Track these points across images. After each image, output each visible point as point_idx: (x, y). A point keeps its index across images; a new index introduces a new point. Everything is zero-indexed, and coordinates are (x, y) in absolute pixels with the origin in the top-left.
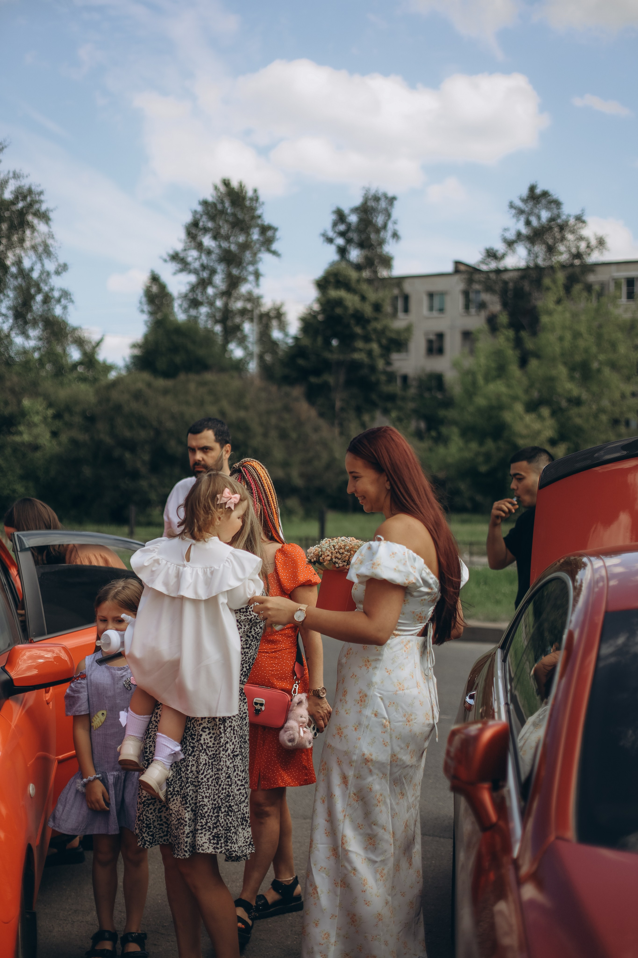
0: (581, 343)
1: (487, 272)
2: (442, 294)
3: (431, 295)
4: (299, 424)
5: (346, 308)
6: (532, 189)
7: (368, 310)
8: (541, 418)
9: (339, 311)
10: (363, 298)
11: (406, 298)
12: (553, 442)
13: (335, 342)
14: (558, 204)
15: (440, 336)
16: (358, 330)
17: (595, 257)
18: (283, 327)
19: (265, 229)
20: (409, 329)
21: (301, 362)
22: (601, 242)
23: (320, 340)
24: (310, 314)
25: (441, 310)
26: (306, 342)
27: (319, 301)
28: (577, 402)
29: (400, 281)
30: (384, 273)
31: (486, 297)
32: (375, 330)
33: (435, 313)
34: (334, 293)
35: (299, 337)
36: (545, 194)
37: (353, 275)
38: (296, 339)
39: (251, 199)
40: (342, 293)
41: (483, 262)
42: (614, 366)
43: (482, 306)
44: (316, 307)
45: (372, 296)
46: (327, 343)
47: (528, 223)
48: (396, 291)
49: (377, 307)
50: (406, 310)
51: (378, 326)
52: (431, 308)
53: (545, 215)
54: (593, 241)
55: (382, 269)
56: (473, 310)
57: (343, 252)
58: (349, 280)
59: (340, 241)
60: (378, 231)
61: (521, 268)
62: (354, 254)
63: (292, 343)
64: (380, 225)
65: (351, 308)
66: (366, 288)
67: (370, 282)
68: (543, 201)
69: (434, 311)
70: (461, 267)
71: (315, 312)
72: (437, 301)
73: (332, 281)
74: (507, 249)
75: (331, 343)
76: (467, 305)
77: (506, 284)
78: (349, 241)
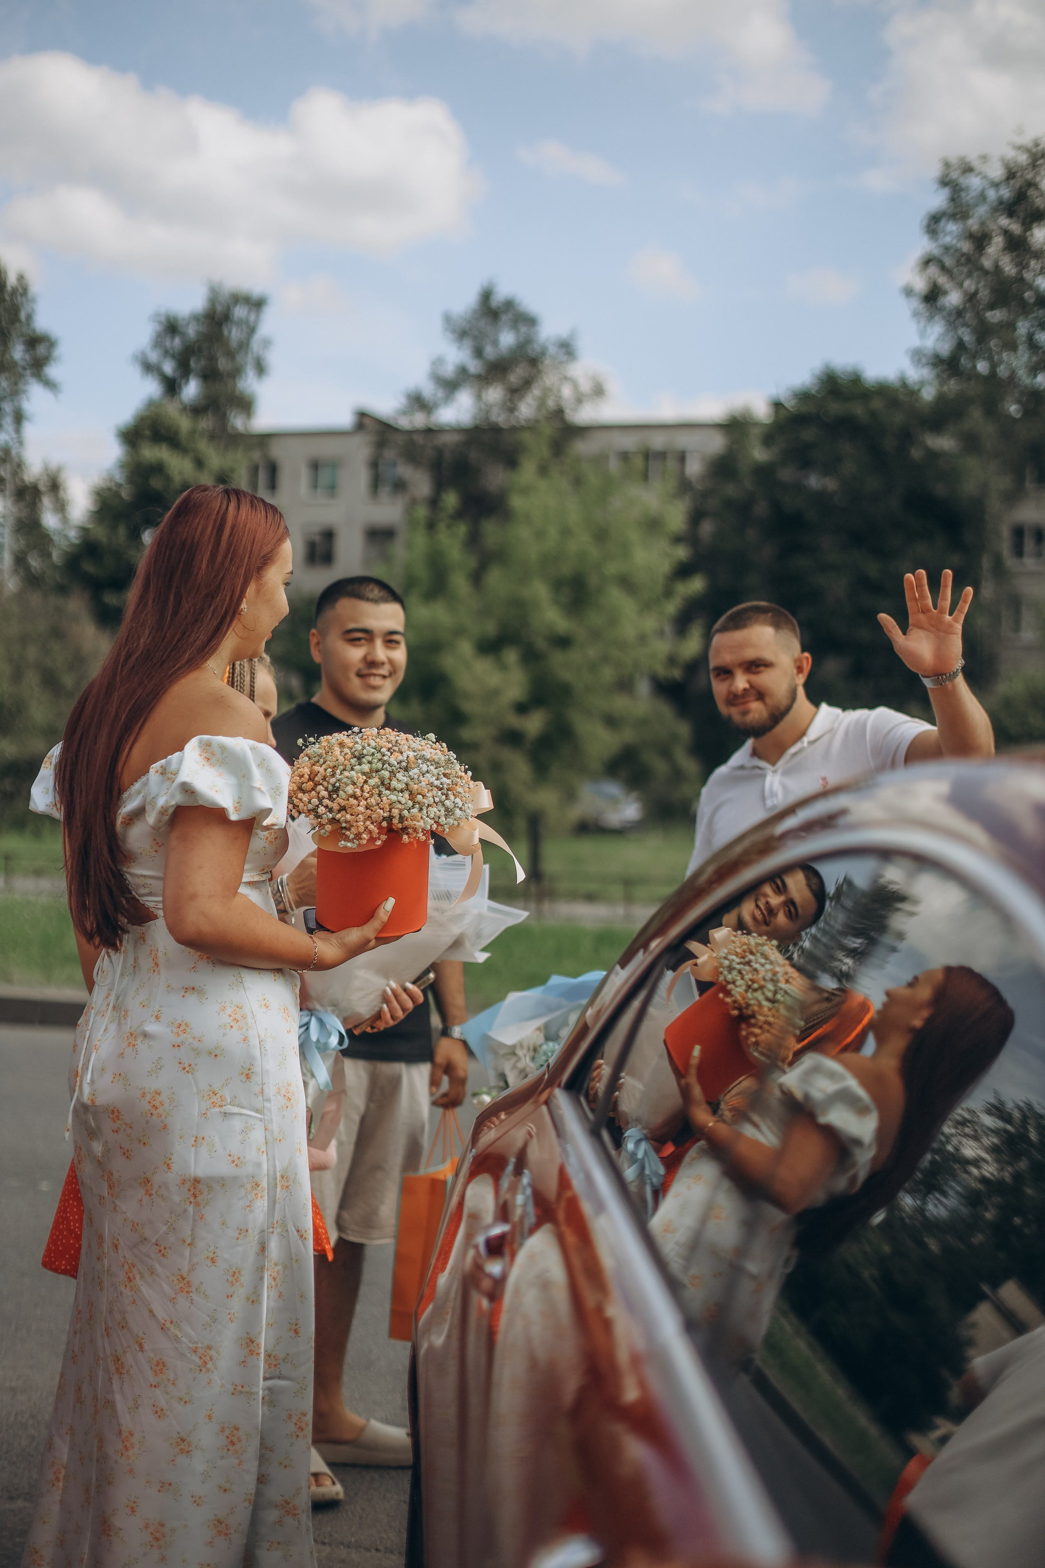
0: (572, 547)
1: (410, 432)
2: (334, 464)
3: (315, 466)
5: (168, 479)
6: (486, 296)
8: (503, 667)
9: (156, 483)
10: (199, 463)
11: (273, 470)
12: (522, 708)
14: (531, 321)
15: (329, 535)
17: (585, 415)
18: (61, 507)
19: (34, 341)
21: (89, 567)
22: (598, 388)
23: (122, 531)
24: (109, 489)
25: (332, 489)
26: (101, 534)
27: (123, 466)
28: (563, 642)
29: (264, 439)
30: (238, 422)
31: (405, 471)
33: (320, 494)
34: (151, 453)
35: (90, 526)
36: (509, 305)
37: (184, 424)
38: (84, 530)
39: (14, 291)
40: (163, 454)
41: (404, 413)
42: (627, 583)
43: (400, 486)
44: (119, 477)
45: (215, 460)
46: (135, 535)
47: (478, 352)
48: (256, 456)
50: (273, 487)
52: (315, 485)
53: (507, 338)
54: (585, 386)
55: (235, 417)
56: (385, 491)
57: (171, 387)
58: (177, 433)
59: (168, 368)
60: (231, 355)
61: (465, 428)
62: (192, 389)
63: (76, 538)
64: (234, 344)
65: (177, 479)
66: (204, 447)
67: (212, 437)
68: (504, 318)
69: (319, 491)
70: (367, 421)
71: (119, 486)
72: (324, 475)
73: (148, 433)
74: (440, 394)
75: (141, 538)
76: (376, 483)
77: (439, 452)
78: (184, 369)
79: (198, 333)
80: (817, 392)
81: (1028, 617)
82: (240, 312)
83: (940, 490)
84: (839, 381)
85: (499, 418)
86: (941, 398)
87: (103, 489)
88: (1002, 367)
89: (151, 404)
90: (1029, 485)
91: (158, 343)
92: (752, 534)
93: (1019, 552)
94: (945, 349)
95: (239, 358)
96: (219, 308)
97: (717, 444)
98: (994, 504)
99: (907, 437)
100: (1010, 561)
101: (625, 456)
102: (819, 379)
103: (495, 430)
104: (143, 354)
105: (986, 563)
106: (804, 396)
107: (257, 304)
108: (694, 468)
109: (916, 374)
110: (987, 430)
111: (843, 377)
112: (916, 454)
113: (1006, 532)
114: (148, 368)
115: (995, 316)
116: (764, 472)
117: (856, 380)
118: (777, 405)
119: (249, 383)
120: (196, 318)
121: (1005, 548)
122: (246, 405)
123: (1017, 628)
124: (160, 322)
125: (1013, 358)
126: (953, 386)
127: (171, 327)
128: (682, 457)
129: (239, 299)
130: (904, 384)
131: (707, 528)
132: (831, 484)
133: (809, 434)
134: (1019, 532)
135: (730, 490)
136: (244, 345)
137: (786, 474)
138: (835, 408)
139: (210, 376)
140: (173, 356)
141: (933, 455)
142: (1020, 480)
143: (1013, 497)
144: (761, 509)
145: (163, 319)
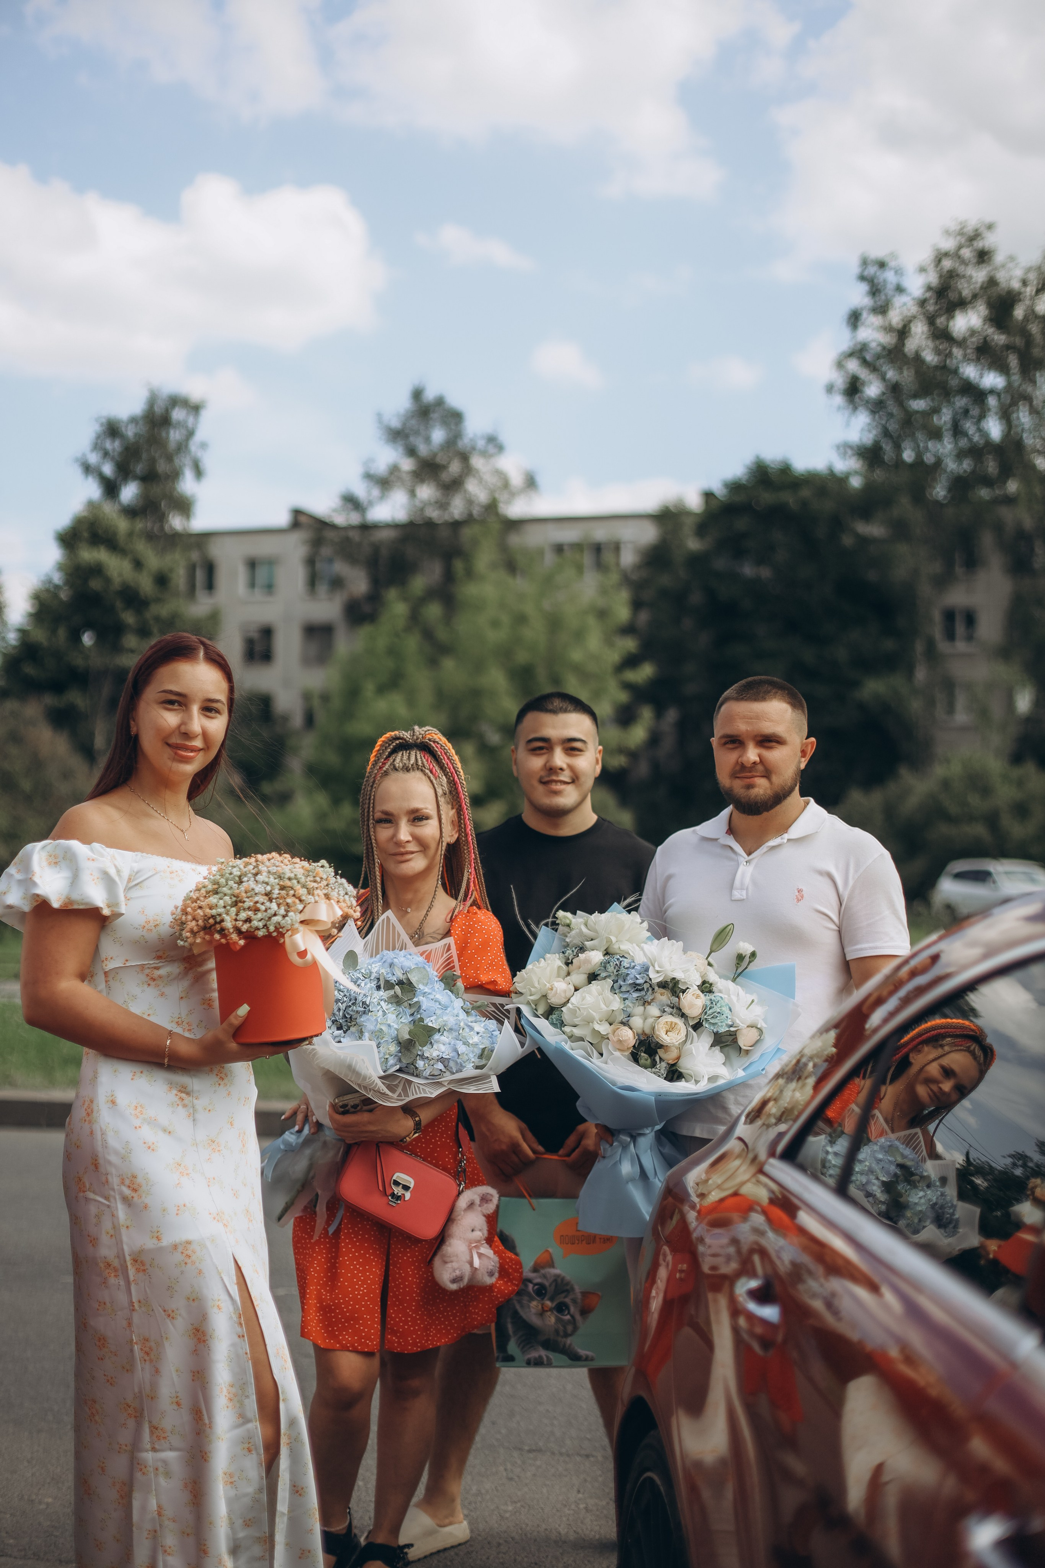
1: (346, 530)
2: (271, 562)
3: (252, 564)
4: (37, 764)
5: (108, 580)
6: (417, 394)
7: (146, 584)
9: (95, 584)
10: (138, 564)
11: (210, 569)
13: (87, 639)
14: (458, 417)
15: (267, 632)
16: (129, 618)
17: (516, 509)
20: (214, 617)
21: (29, 669)
22: (531, 483)
23: (62, 633)
24: (48, 590)
25: (270, 588)
26: (40, 636)
27: (61, 567)
29: (204, 538)
30: (176, 522)
31: (340, 567)
32: (157, 619)
33: (258, 592)
34: (88, 555)
35: (29, 628)
36: (440, 402)
37: (122, 525)
38: (22, 632)
40: (101, 555)
41: (338, 512)
43: (337, 583)
44: (57, 578)
45: (153, 560)
46: (75, 637)
47: (411, 452)
48: (194, 555)
49: (162, 580)
50: (210, 586)
51: (164, 610)
52: (252, 584)
53: (438, 435)
54: (516, 479)
55: (173, 517)
56: (322, 589)
57: (111, 489)
58: (115, 534)
59: (108, 469)
60: (170, 458)
61: (400, 523)
62: (129, 492)
63: (15, 640)
64: (172, 446)
65: (117, 581)
66: (142, 547)
67: (150, 537)
68: (435, 416)
69: (256, 590)
70: (303, 519)
71: (57, 587)
72: (261, 574)
73: (86, 535)
74: (376, 492)
75: (81, 640)
76: (312, 581)
77: (376, 548)
78: (124, 470)
79: (136, 435)
80: (747, 481)
81: (961, 701)
82: (178, 414)
83: (872, 576)
84: (770, 470)
85: (434, 514)
86: (869, 487)
87: (41, 591)
88: (928, 455)
89: (91, 504)
90: (959, 570)
91: (97, 446)
92: (688, 623)
93: (950, 635)
94: (868, 439)
95: (177, 461)
96: (158, 410)
97: (649, 534)
98: (925, 589)
99: (837, 524)
100: (943, 646)
101: (559, 549)
102: (750, 469)
103: (430, 524)
104: (84, 455)
105: (919, 647)
106: (735, 487)
107: (196, 409)
108: (628, 558)
109: (844, 465)
110: (915, 516)
111: (773, 466)
112: (847, 541)
113: (937, 616)
114: (87, 469)
115: (919, 405)
116: (696, 561)
117: (786, 470)
118: (708, 496)
119: (188, 485)
120: (133, 420)
121: (937, 632)
122: (184, 506)
123: (951, 709)
124: (102, 425)
125: (939, 446)
126: (879, 475)
127: (112, 429)
128: (617, 547)
129: (176, 401)
130: (831, 473)
131: (644, 617)
132: (766, 573)
133: (742, 524)
134: (950, 616)
135: (665, 580)
136: (182, 447)
137: (720, 564)
138: (767, 498)
139: (149, 478)
140: (113, 459)
141: (864, 541)
142: (949, 564)
143: (943, 581)
144: (696, 598)
145: (104, 421)
